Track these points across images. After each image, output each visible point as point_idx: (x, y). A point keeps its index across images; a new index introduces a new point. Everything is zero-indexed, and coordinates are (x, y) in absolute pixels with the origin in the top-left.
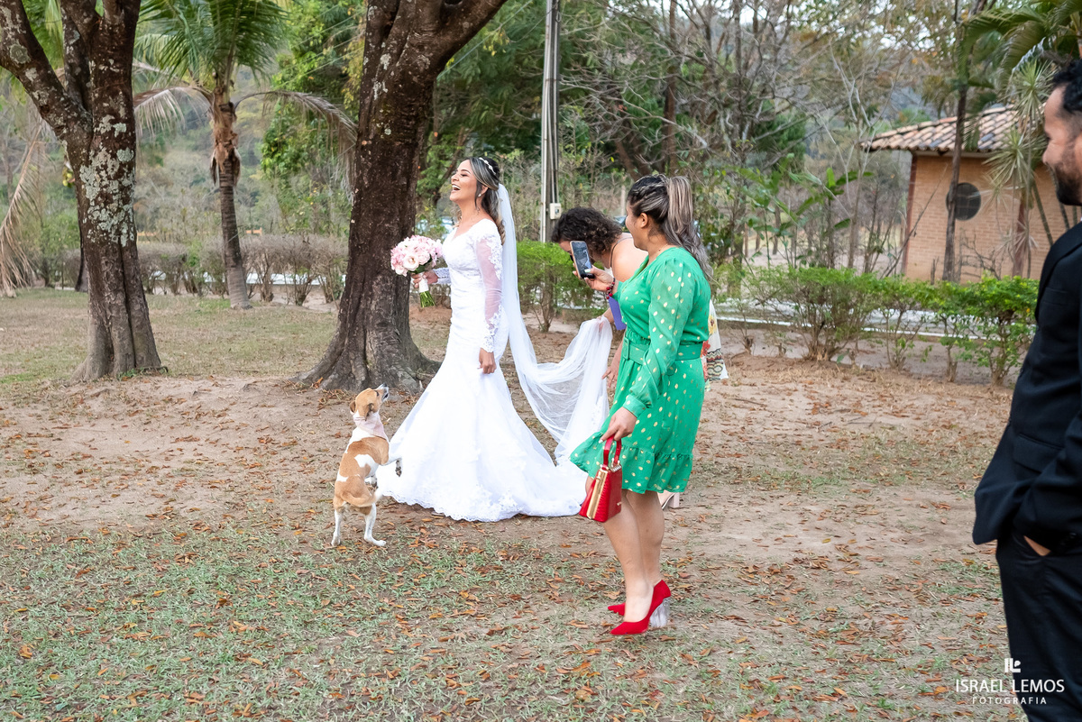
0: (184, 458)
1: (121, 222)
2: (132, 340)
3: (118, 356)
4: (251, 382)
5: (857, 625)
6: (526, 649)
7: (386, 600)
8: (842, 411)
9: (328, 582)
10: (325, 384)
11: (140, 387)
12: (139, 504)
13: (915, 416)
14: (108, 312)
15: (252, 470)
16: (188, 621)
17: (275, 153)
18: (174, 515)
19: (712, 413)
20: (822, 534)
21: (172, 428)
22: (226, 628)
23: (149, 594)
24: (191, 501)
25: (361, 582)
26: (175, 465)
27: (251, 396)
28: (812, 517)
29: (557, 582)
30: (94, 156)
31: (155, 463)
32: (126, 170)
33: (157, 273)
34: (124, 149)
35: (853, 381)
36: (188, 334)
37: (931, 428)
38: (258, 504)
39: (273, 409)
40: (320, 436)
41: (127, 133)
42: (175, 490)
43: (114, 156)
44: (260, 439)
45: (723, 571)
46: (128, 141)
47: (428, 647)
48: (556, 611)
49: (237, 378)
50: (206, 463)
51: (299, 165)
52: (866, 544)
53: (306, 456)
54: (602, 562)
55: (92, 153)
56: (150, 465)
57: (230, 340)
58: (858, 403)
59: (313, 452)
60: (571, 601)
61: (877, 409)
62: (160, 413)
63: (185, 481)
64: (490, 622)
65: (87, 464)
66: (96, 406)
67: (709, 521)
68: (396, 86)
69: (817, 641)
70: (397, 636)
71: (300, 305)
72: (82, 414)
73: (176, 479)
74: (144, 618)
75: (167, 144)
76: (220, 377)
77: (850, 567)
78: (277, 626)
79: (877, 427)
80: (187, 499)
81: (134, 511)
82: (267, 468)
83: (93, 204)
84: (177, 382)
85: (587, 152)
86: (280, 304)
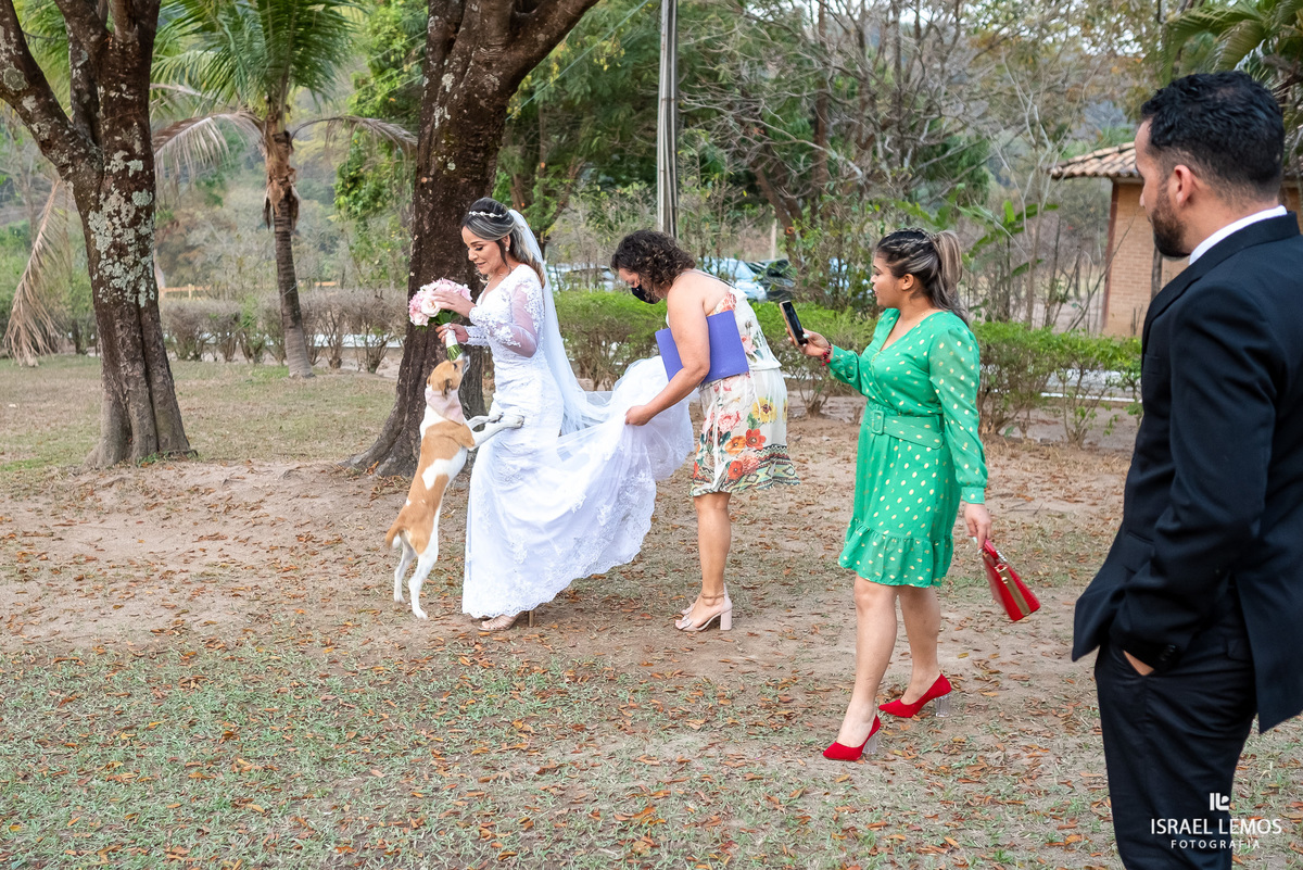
0: (206, 560)
1: (139, 278)
2: (154, 419)
3: (137, 438)
4: (293, 467)
5: (986, 759)
6: (582, 791)
7: (424, 732)
8: (1003, 496)
9: (358, 710)
10: (381, 469)
11: (162, 475)
12: (145, 616)
13: (1091, 501)
14: (125, 385)
15: (285, 575)
16: (184, 758)
17: (351, 189)
18: (182, 629)
19: (844, 500)
20: (959, 647)
21: (196, 524)
22: (229, 767)
23: (141, 726)
24: (207, 613)
25: (397, 710)
26: (195, 568)
27: (292, 484)
28: (949, 626)
29: (632, 708)
30: (105, 200)
31: (171, 567)
32: (143, 216)
33: (206, 335)
34: (141, 191)
35: (1021, 459)
36: (235, 409)
37: (1108, 515)
38: (286, 616)
39: (316, 500)
40: (370, 532)
41: (143, 172)
42: (190, 599)
43: (129, 199)
44: (299, 537)
45: (833, 694)
46: (146, 181)
47: (464, 789)
48: (624, 743)
49: (278, 463)
50: (233, 566)
51: (379, 205)
52: (1011, 658)
53: (351, 556)
54: (688, 683)
55: (102, 196)
56: (166, 569)
57: (283, 416)
58: (1025, 486)
59: (361, 551)
60: (645, 732)
61: (1045, 493)
62: (183, 507)
63: (204, 588)
64: (544, 758)
65: (90, 568)
66: (108, 498)
67: (824, 632)
68: (460, 112)
69: (934, 778)
70: (430, 776)
71: (373, 372)
72: (90, 508)
73: (194, 586)
74: (133, 755)
75: (227, 179)
76: (259, 462)
77: (989, 687)
78: (289, 765)
79: (1043, 514)
80: (203, 611)
81: (138, 626)
82: (304, 572)
83: (104, 257)
84: (206, 469)
85: (714, 185)
86: (349, 372)
